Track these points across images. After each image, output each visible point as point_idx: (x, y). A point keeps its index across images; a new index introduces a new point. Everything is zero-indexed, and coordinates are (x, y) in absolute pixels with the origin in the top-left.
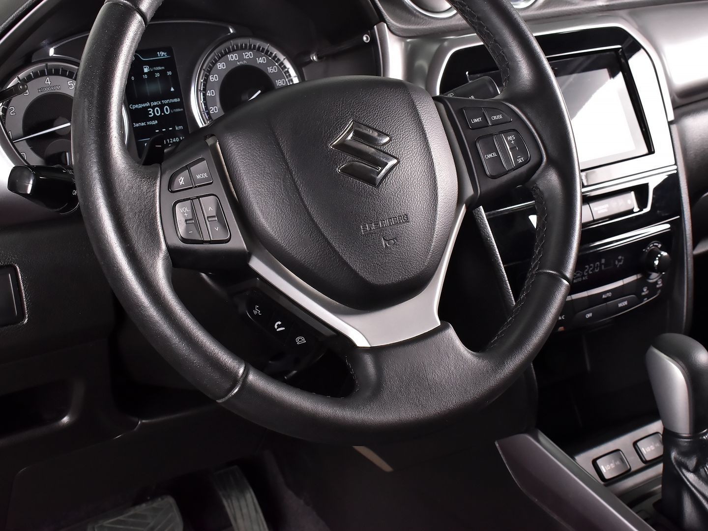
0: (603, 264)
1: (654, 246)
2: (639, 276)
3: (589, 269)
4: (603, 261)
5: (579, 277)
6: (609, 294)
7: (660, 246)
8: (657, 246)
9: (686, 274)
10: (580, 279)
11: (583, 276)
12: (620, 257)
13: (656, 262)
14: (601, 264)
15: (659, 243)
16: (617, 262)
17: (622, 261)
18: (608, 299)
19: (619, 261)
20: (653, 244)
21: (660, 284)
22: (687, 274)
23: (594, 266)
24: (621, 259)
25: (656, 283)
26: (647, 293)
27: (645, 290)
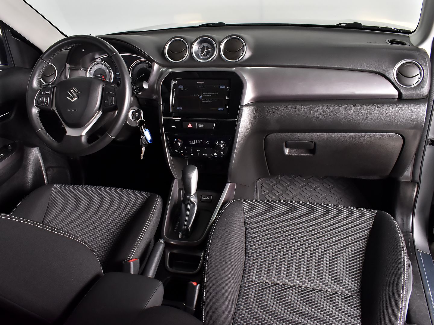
4: (201, 141)
14: (200, 142)
16: (206, 142)
19: (208, 142)
21: (222, 154)
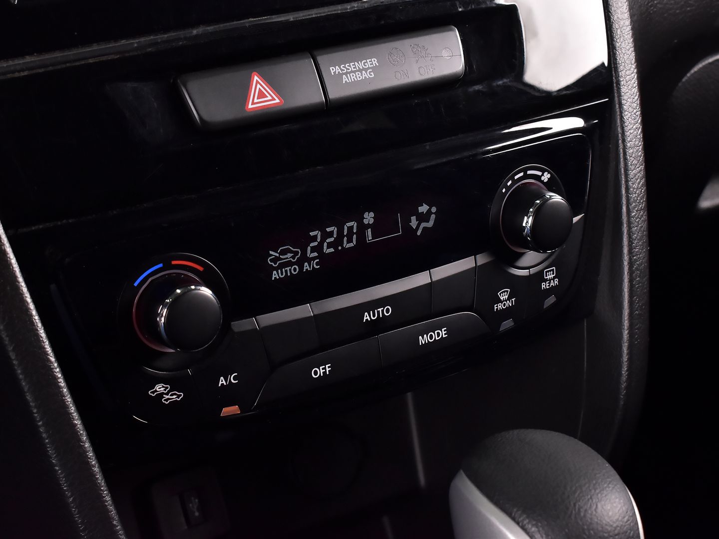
0: (369, 226)
1: (526, 176)
2: (482, 259)
3: (323, 241)
4: (369, 218)
5: (289, 264)
6: (386, 311)
7: (546, 177)
8: (538, 178)
9: (626, 250)
10: (294, 270)
11: (304, 259)
12: (424, 209)
13: (528, 222)
14: (362, 228)
15: (543, 171)
16: (414, 223)
17: (433, 217)
18: (380, 325)
19: (423, 218)
20: (525, 170)
21: (551, 279)
22: (630, 252)
23: (341, 232)
24: (429, 212)
25: (539, 277)
26: (509, 303)
27: (504, 297)
